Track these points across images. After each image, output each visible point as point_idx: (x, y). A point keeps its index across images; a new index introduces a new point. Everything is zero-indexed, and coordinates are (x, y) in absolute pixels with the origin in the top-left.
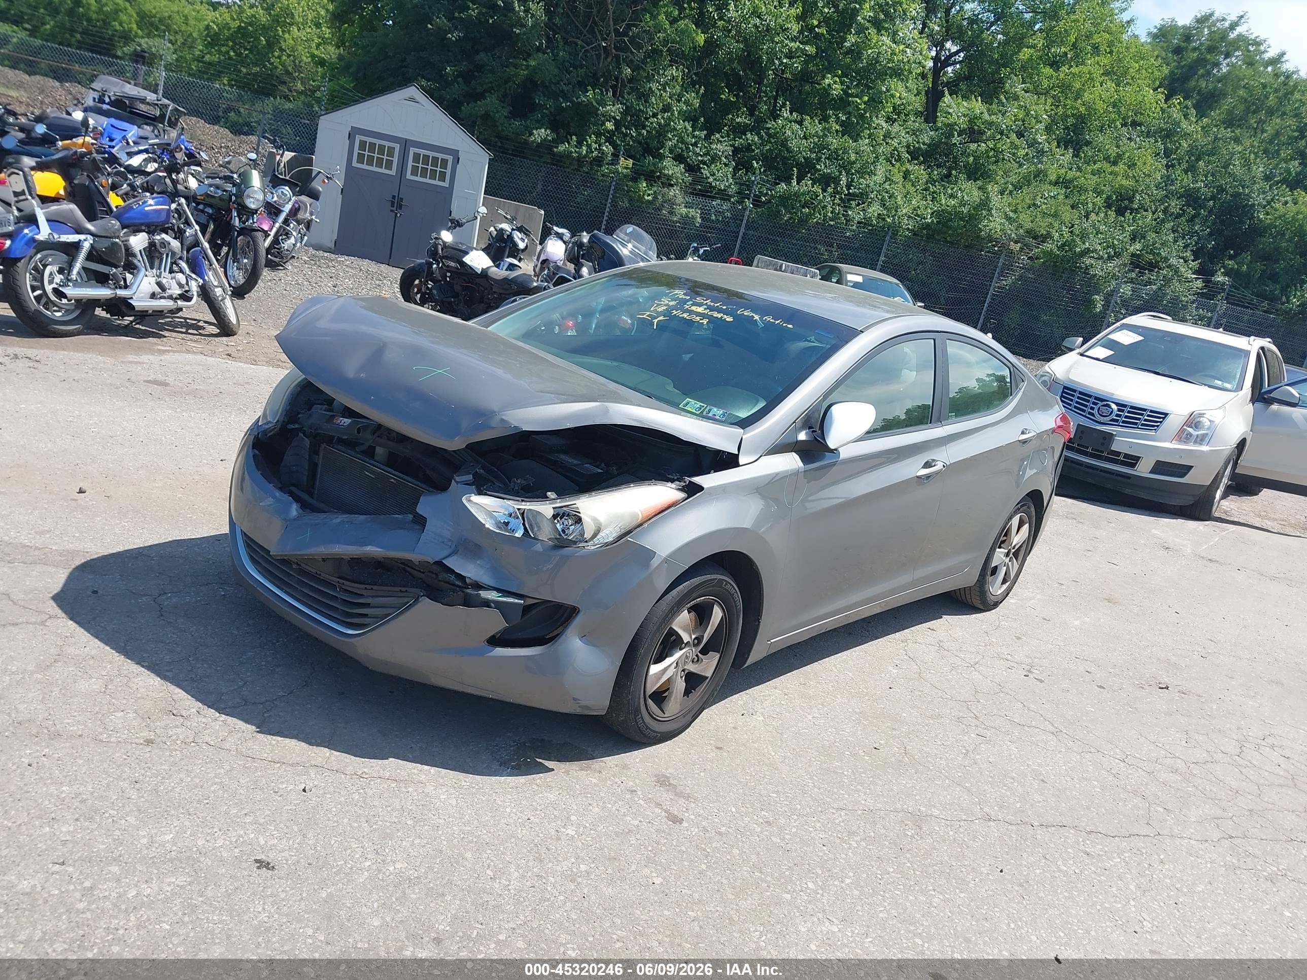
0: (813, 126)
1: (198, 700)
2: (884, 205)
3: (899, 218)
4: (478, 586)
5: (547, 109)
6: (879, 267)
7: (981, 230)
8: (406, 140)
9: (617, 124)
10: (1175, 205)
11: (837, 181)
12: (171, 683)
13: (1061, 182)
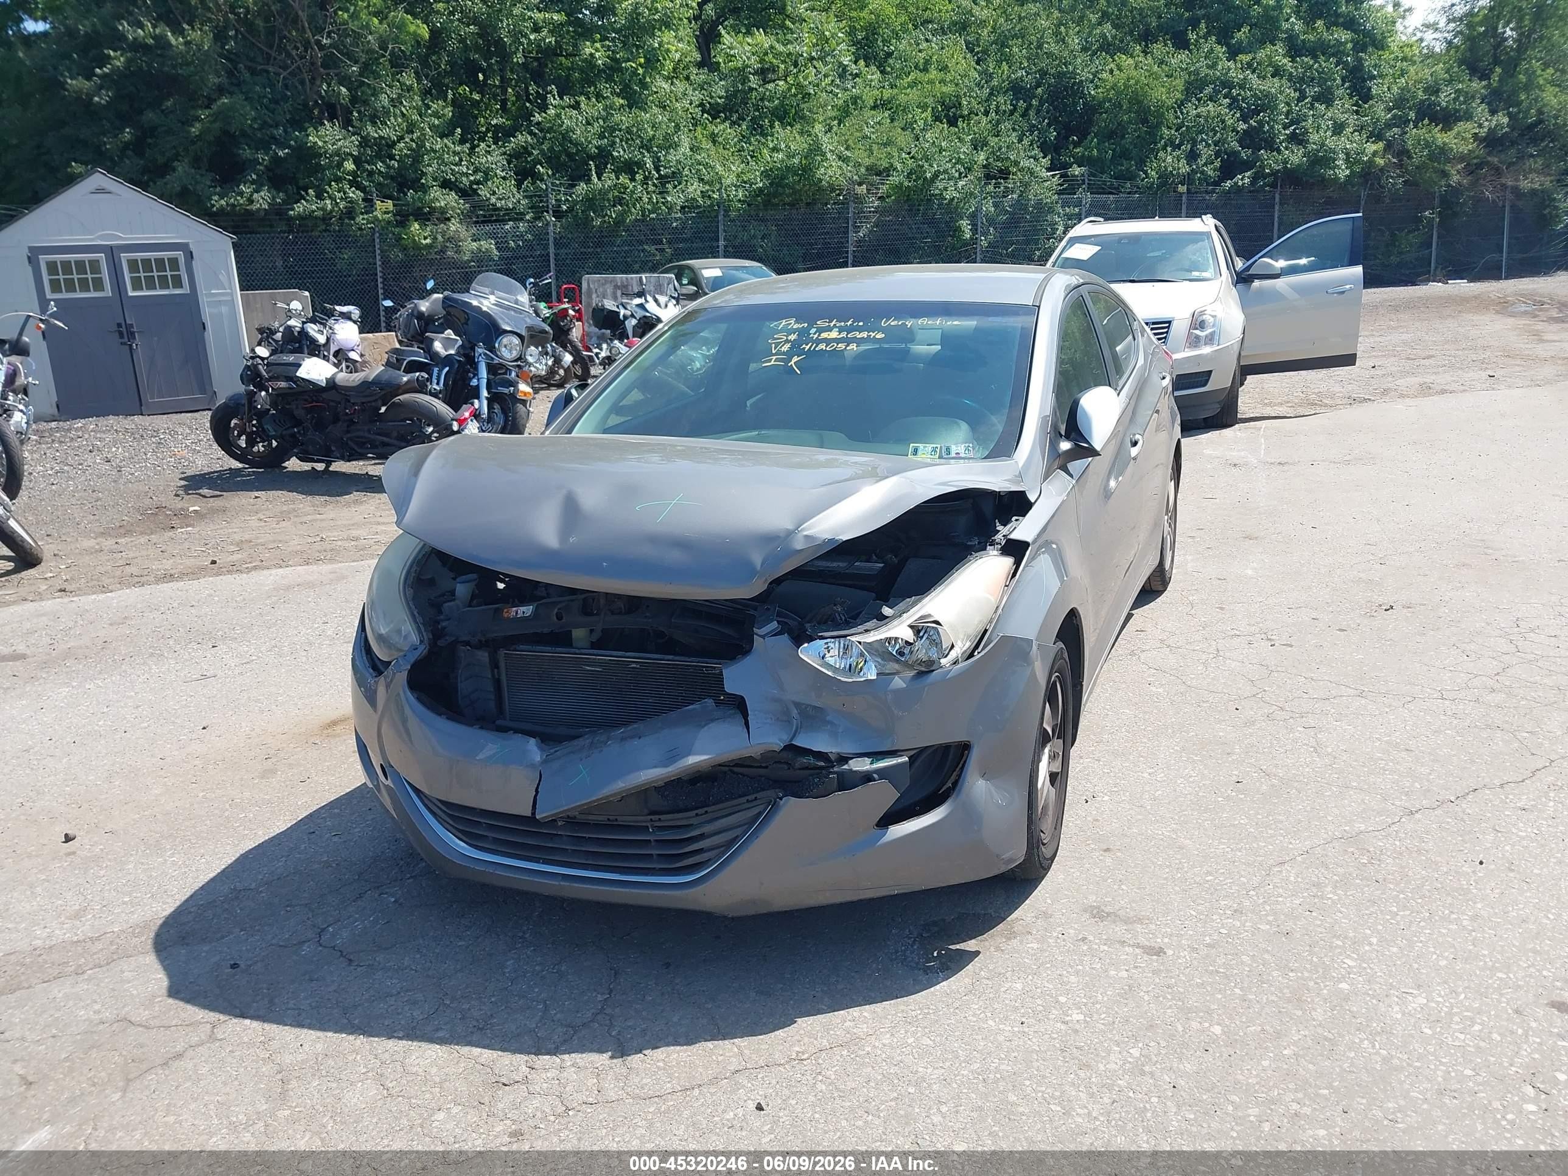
0: (590, 108)
1: (514, 1052)
2: (703, 179)
3: (726, 190)
4: (844, 759)
5: (260, 164)
6: (721, 253)
7: (820, 180)
8: (111, 247)
9: (357, 161)
10: (1003, 101)
11: (640, 165)
12: (457, 1044)
13: (879, 105)
